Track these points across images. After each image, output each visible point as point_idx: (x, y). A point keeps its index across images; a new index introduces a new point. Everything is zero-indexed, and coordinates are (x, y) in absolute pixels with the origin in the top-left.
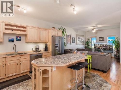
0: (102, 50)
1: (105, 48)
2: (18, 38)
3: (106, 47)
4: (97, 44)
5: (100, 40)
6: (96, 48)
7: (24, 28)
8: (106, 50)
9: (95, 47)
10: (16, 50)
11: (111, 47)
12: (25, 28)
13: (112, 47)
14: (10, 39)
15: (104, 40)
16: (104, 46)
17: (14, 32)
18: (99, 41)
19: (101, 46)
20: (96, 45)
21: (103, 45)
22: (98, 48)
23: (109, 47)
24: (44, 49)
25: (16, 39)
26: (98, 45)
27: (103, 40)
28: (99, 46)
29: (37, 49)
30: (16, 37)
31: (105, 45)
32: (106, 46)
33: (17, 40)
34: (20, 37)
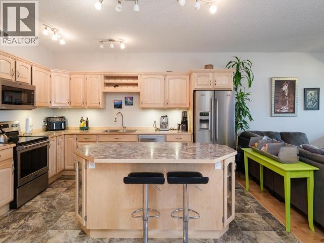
2: (129, 100)
7: (134, 80)
10: (123, 123)
12: (136, 78)
14: (116, 102)
17: (119, 89)
24: (180, 125)
25: (126, 102)
29: (164, 125)
30: (126, 98)
33: (127, 104)
34: (132, 99)
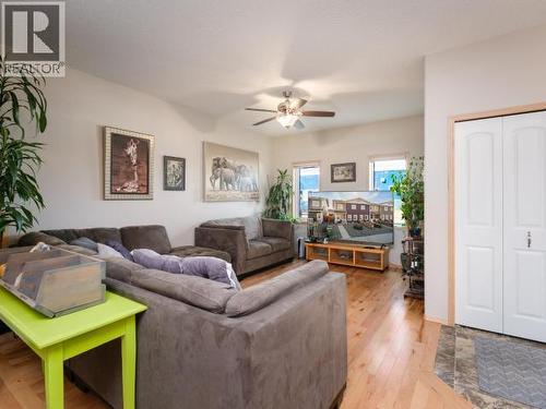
0: (341, 229)
1: (358, 222)
3: (364, 213)
4: (320, 200)
5: (335, 178)
6: (315, 220)
8: (360, 229)
9: (313, 214)
11: (385, 213)
13: (392, 213)
15: (354, 180)
16: (354, 207)
18: (333, 181)
19: (341, 207)
20: (315, 205)
21: (348, 205)
22: (326, 220)
23: (378, 216)
26: (324, 203)
27: (350, 177)
28: (331, 207)
31: (359, 206)
32: (363, 208)
